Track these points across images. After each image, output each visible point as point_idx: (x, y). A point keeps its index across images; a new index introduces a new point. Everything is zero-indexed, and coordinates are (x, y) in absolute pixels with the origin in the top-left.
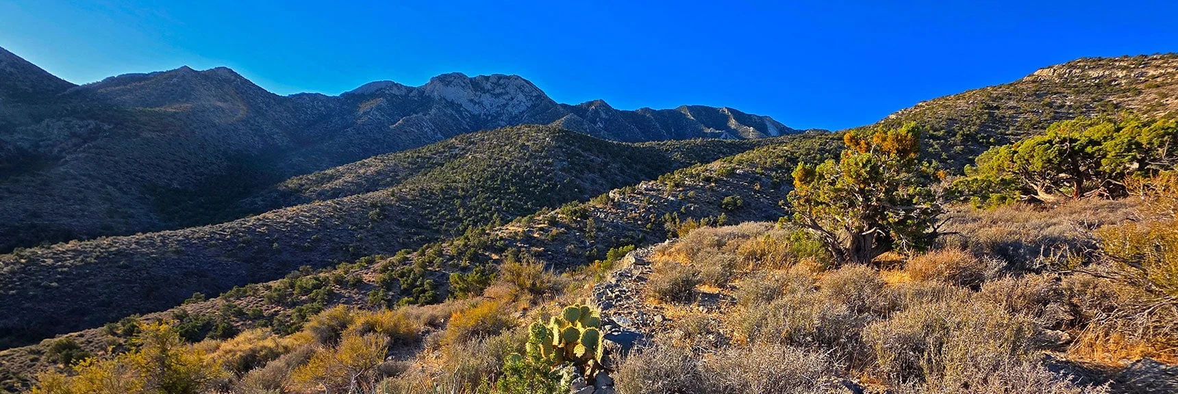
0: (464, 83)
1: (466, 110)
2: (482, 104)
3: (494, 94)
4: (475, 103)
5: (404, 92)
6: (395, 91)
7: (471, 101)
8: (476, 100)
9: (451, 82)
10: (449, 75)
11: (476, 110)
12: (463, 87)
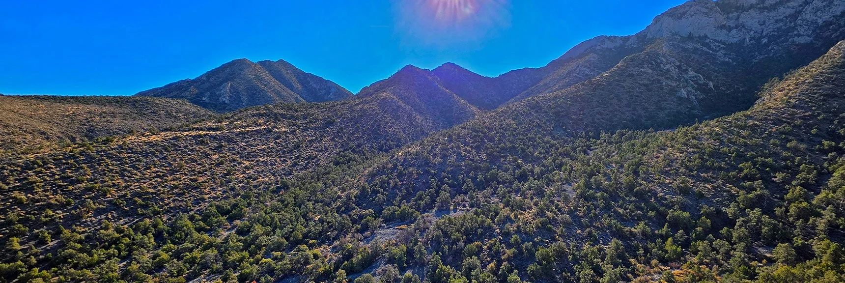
0: (707, 8)
1: (716, 41)
2: (743, 27)
3: (766, 8)
4: (730, 29)
5: (618, 43)
6: (608, 44)
7: (722, 27)
8: (732, 23)
9: (684, 13)
10: (681, 6)
11: (734, 37)
12: (706, 14)
